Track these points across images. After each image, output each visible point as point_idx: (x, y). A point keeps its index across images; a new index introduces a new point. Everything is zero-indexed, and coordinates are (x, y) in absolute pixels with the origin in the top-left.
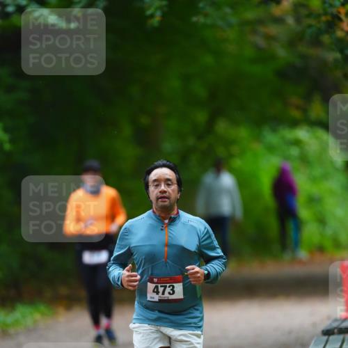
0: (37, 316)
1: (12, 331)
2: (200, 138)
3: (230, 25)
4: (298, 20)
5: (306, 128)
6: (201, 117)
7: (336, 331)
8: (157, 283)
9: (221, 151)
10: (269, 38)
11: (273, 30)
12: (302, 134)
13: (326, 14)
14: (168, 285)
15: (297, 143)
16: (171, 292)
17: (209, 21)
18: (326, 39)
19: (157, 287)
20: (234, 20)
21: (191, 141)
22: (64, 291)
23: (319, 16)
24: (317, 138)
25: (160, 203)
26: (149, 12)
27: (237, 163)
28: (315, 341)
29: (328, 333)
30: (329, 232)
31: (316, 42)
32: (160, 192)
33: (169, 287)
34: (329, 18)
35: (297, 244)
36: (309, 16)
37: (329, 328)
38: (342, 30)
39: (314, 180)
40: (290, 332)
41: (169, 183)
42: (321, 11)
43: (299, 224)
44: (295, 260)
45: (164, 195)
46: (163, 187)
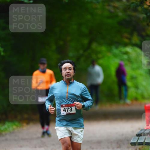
0: (15, 127)
1: (3, 133)
2: (85, 51)
5: (131, 47)
6: (86, 41)
7: (142, 134)
8: (65, 107)
9: (94, 56)
10: (115, 7)
12: (129, 49)
15: (126, 53)
18: (139, 8)
19: (65, 109)
21: (81, 52)
22: (26, 116)
24: (135, 51)
25: (67, 77)
27: (101, 61)
28: (133, 139)
29: (139, 135)
30: (140, 92)
31: (135, 10)
32: (67, 73)
33: (70, 108)
35: (126, 97)
37: (139, 133)
38: (147, 5)
39: (133, 69)
40: (123, 135)
41: (70, 69)
43: (127, 88)
45: (69, 74)
46: (68, 71)
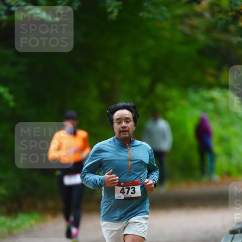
0: (33, 222)
1: (15, 232)
3: (166, 19)
4: (213, 14)
5: (218, 89)
6: (146, 82)
7: (239, 231)
8: (124, 186)
9: (159, 106)
10: (193, 27)
11: (196, 21)
12: (215, 94)
13: (232, 10)
14: (131, 187)
15: (212, 100)
16: (133, 192)
17: (151, 16)
18: (232, 28)
19: (123, 189)
20: (168, 15)
21: (139, 99)
23: (227, 12)
25: (122, 135)
26: (109, 10)
27: (171, 114)
28: (225, 238)
29: (233, 232)
30: (234, 162)
31: (225, 30)
33: (132, 188)
34: (234, 13)
35: (212, 170)
36: (220, 12)
37: (234, 229)
39: (224, 126)
42: (229, 9)
43: (213, 157)
44: (211, 182)
46: (124, 124)
